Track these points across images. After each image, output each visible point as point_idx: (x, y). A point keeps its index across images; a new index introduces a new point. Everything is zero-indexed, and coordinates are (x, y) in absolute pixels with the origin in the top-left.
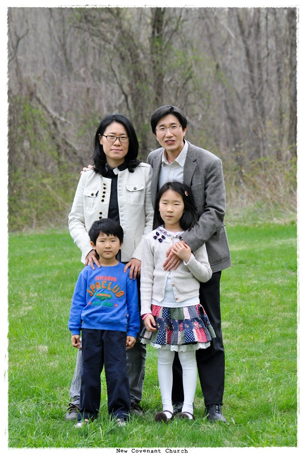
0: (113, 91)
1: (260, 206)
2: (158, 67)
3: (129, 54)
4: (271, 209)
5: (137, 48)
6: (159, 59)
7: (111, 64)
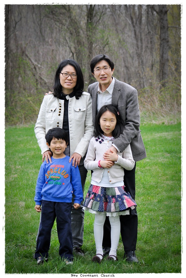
0: (66, 51)
1: (145, 114)
2: (90, 39)
3: (74, 31)
4: (151, 115)
5: (79, 28)
6: (91, 34)
7: (65, 37)
